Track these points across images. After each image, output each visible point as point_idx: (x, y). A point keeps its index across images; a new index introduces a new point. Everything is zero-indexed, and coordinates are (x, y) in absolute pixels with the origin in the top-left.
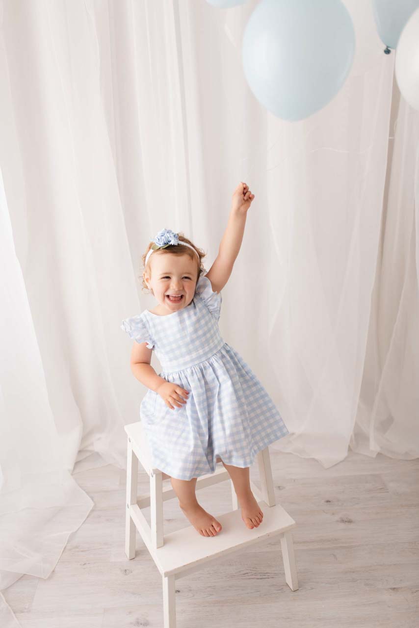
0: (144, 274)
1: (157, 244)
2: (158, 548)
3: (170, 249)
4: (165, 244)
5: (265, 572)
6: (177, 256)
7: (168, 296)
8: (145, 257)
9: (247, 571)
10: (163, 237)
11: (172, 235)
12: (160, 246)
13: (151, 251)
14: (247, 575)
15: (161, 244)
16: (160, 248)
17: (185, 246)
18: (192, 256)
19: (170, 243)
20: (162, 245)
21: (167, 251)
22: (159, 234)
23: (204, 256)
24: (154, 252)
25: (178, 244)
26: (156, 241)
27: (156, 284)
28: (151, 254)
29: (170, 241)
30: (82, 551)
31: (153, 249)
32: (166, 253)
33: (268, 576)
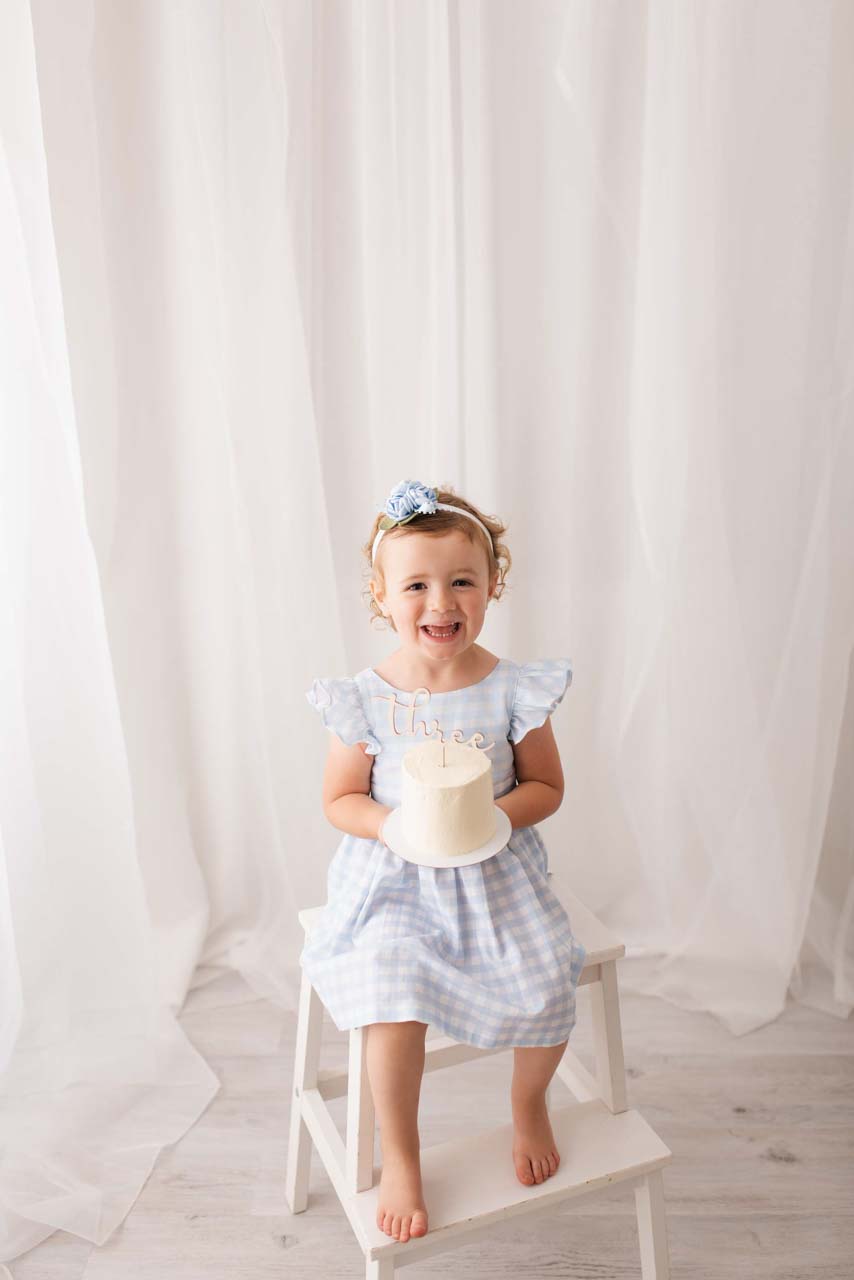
0: (372, 585)
1: (391, 517)
2: (359, 1191)
3: (418, 522)
4: (408, 513)
5: (597, 1263)
6: (436, 537)
7: (425, 628)
8: (371, 548)
9: (556, 1259)
10: (402, 500)
11: (421, 494)
12: (397, 520)
13: (381, 532)
14: (554, 1266)
15: (398, 515)
16: (397, 525)
17: (454, 513)
18: (470, 532)
19: (420, 511)
20: (401, 518)
21: (412, 528)
22: (394, 491)
23: (502, 531)
24: (386, 534)
25: (437, 511)
26: (387, 509)
27: (398, 603)
28: (382, 540)
29: (419, 506)
30: (191, 1188)
31: (382, 528)
32: (411, 532)
33: (604, 1272)
